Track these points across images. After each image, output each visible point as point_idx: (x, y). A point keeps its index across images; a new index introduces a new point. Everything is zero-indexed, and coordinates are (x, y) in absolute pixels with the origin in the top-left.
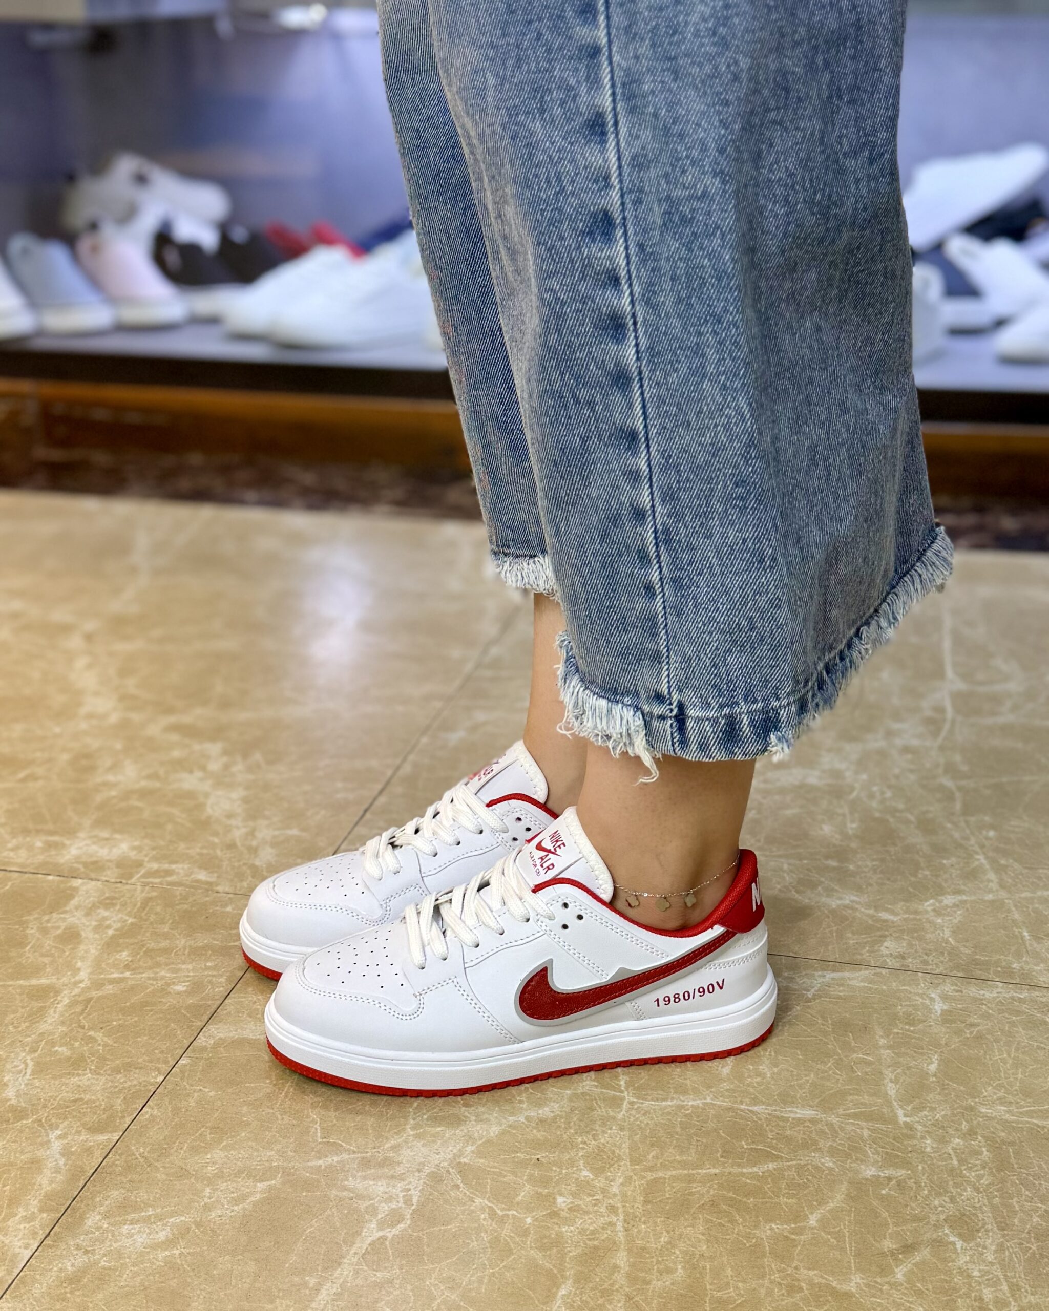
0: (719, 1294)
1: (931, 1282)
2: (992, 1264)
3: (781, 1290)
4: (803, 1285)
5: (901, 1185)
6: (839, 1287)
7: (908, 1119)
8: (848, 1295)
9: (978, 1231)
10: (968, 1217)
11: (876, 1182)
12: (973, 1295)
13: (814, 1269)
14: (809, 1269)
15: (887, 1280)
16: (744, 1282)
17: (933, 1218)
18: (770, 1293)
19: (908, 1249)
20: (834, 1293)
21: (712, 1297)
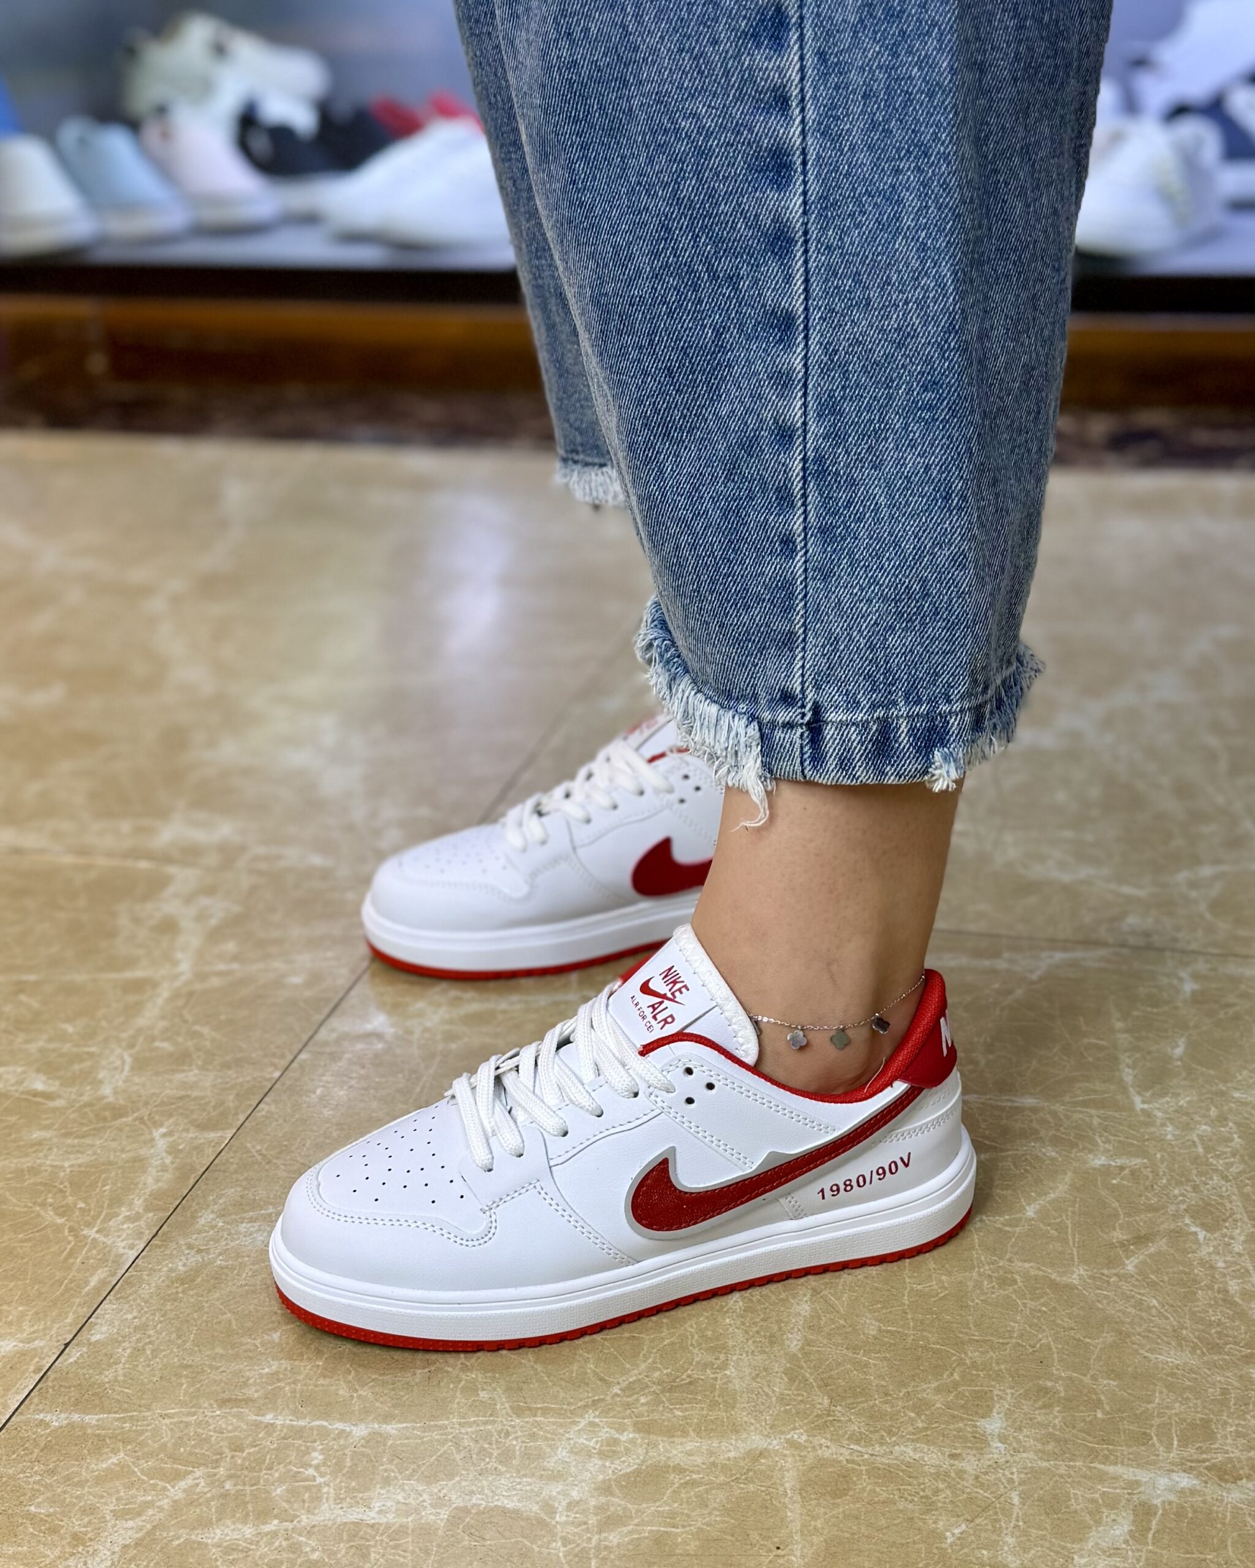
0: (919, 1287)
1: (1167, 1273)
2: (1240, 1255)
3: (992, 1282)
4: (1017, 1277)
5: (1135, 1174)
6: (1058, 1279)
7: (1146, 1106)
8: (1070, 1287)
9: (1224, 1221)
10: (1212, 1206)
11: (1106, 1171)
12: (1216, 1287)
13: (1030, 1261)
14: (1025, 1261)
15: (1114, 1271)
16: (950, 1274)
17: (1172, 1209)
18: (978, 1285)
19: (1141, 1240)
20: (1054, 1285)
21: (912, 1290)
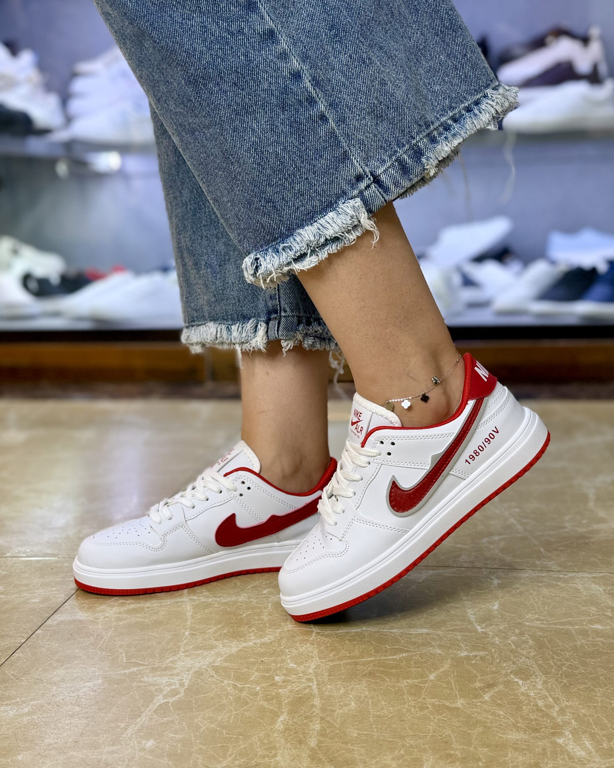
0: (377, 713)
1: (506, 700)
2: (541, 690)
3: (416, 709)
4: (428, 705)
5: (482, 658)
6: (450, 705)
7: (483, 630)
8: (457, 709)
9: (531, 676)
10: (524, 670)
11: (468, 658)
12: (532, 704)
13: (434, 698)
14: (432, 698)
15: (479, 700)
16: (393, 706)
17: (503, 672)
18: (408, 711)
19: (490, 686)
20: (448, 708)
21: (374, 715)
